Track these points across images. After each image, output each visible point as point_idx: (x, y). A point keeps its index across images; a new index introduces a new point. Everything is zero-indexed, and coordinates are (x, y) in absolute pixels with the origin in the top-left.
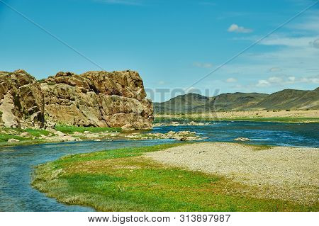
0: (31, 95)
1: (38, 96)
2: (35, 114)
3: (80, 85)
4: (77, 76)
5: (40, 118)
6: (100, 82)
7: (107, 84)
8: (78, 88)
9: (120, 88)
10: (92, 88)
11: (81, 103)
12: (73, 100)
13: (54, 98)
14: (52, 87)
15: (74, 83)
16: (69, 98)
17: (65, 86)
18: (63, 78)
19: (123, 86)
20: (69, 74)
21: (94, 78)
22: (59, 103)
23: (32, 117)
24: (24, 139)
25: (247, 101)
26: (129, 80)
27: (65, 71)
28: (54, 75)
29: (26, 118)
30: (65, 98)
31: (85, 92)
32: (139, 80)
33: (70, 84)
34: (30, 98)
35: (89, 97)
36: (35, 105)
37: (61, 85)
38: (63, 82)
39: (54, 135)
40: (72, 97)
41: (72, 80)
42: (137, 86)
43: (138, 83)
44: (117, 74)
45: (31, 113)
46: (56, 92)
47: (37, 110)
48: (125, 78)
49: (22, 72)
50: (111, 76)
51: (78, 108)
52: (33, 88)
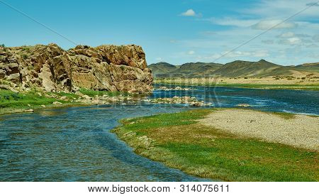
0: (62, 64)
1: (67, 65)
2: (65, 81)
3: (95, 56)
4: (92, 49)
5: (69, 84)
6: (111, 54)
7: (117, 55)
8: (94, 59)
9: (126, 59)
10: (105, 58)
11: (97, 71)
12: (90, 68)
13: (75, 67)
14: (73, 57)
15: (90, 55)
16: (87, 67)
17: (84, 57)
18: (81, 50)
19: (129, 58)
20: (86, 47)
21: (106, 51)
22: (80, 71)
23: (63, 82)
24: (65, 102)
25: (206, 69)
26: (134, 53)
27: (83, 45)
28: (74, 47)
29: (58, 84)
30: (83, 66)
31: (100, 62)
32: (142, 53)
33: (87, 55)
34: (61, 67)
35: (102, 66)
36: (65, 73)
37: (80, 56)
38: (82, 54)
39: (82, 98)
40: (90, 66)
41: (88, 52)
42: (140, 58)
43: (141, 55)
44: (124, 47)
45: (62, 79)
46: (77, 62)
47: (66, 77)
48: (131, 51)
49: (55, 45)
50: (119, 49)
51: (94, 75)
52: (63, 59)
